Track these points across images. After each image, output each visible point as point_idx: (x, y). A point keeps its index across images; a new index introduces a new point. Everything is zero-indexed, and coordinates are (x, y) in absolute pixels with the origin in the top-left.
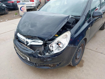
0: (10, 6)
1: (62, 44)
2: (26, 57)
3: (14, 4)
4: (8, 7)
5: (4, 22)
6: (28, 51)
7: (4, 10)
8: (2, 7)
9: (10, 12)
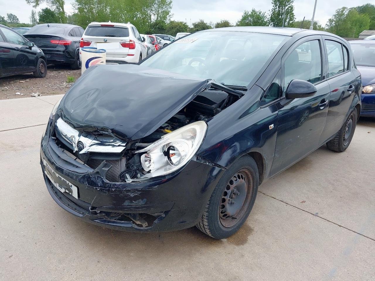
0: (57, 54)
1: (179, 155)
2: (70, 184)
3: (70, 49)
4: (48, 56)
5: (28, 98)
6: (77, 167)
7: (34, 63)
8: (28, 52)
9: (52, 74)
